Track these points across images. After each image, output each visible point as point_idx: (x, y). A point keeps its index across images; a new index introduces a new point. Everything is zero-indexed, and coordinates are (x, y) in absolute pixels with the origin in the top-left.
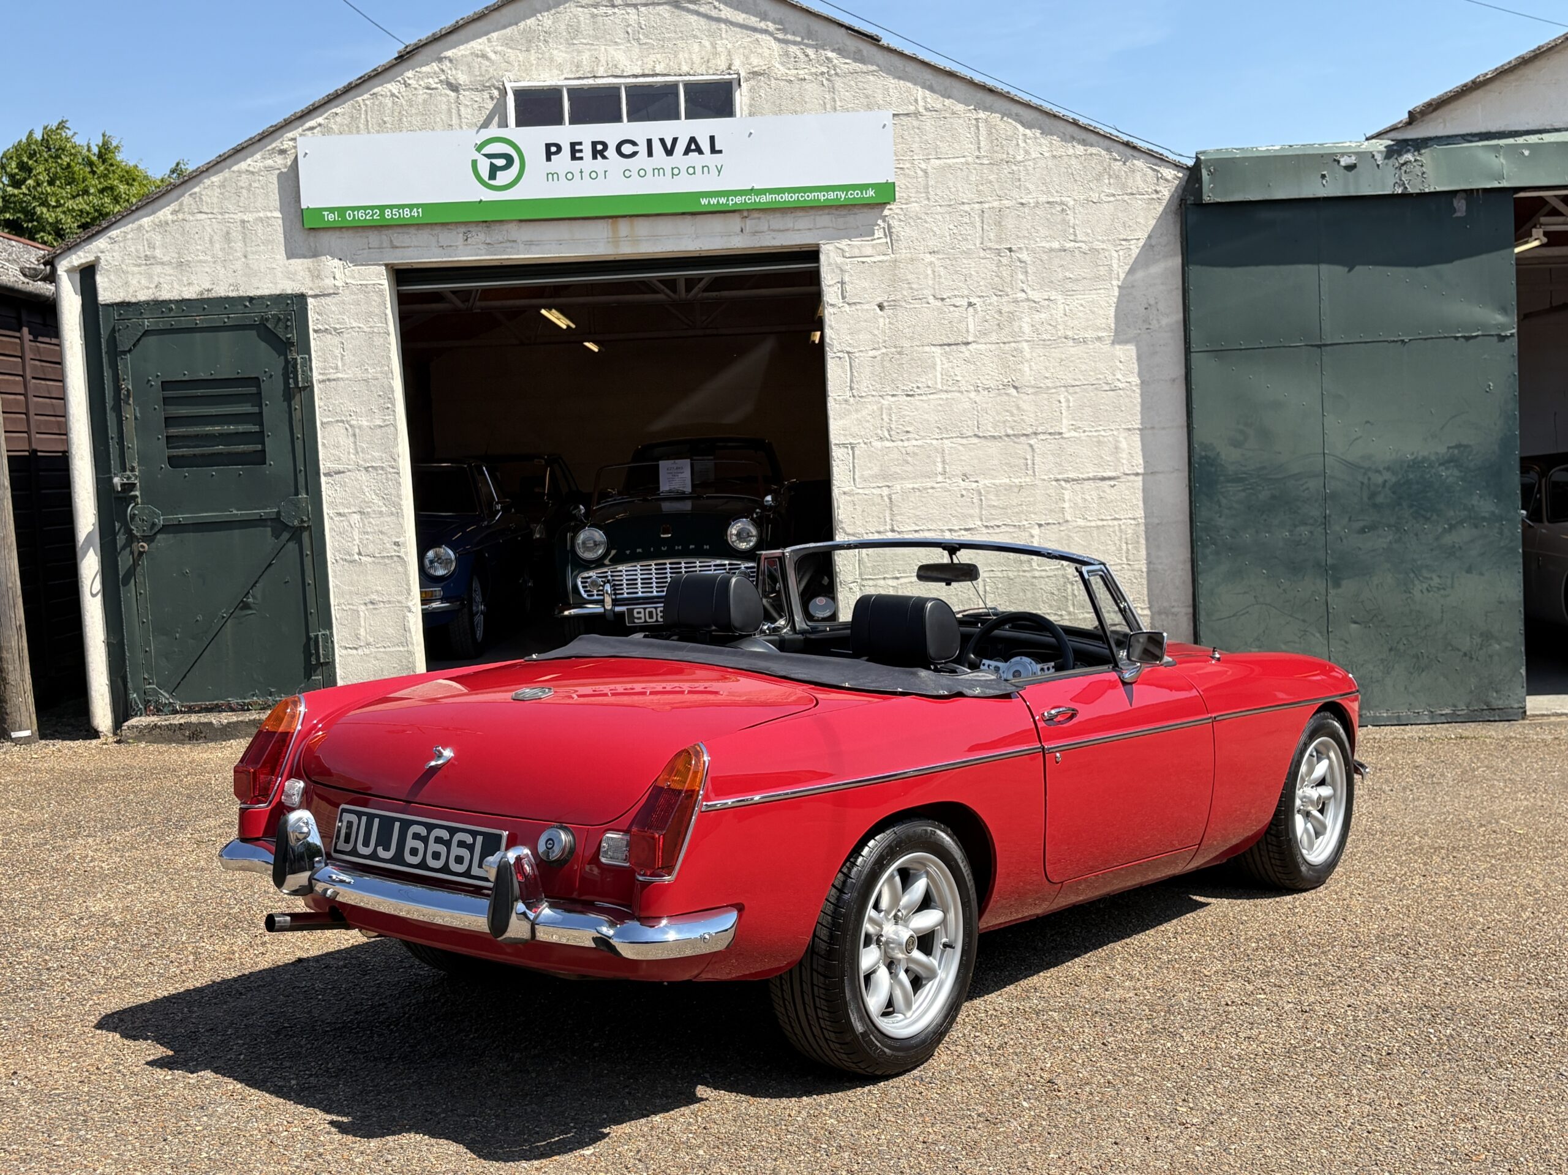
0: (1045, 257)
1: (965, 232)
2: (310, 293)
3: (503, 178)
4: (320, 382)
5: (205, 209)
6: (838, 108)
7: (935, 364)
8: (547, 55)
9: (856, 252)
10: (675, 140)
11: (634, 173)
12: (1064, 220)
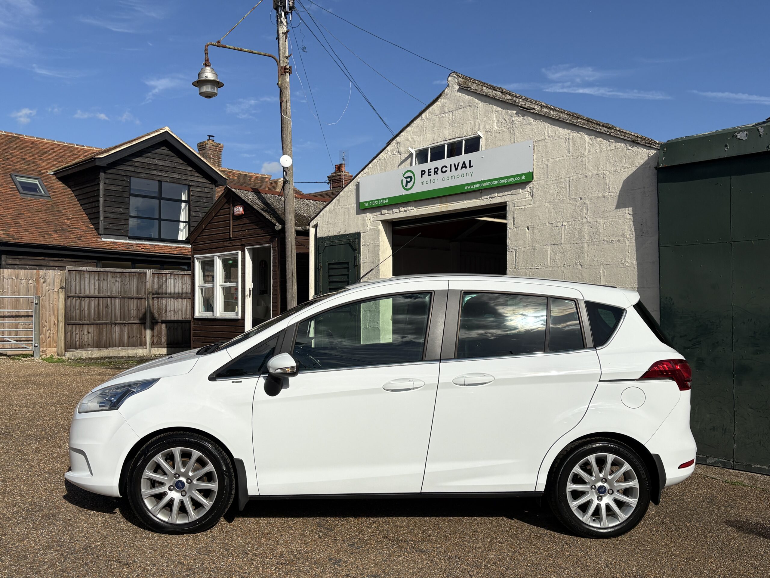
0: (595, 201)
1: (562, 192)
2: (362, 232)
3: (410, 185)
4: (363, 263)
5: (340, 205)
6: (516, 141)
7: (547, 254)
8: (425, 136)
9: (519, 204)
10: (459, 163)
11: (446, 179)
12: (604, 182)
